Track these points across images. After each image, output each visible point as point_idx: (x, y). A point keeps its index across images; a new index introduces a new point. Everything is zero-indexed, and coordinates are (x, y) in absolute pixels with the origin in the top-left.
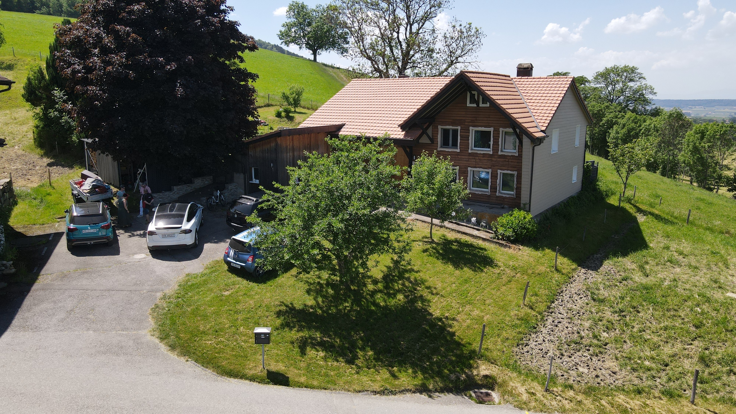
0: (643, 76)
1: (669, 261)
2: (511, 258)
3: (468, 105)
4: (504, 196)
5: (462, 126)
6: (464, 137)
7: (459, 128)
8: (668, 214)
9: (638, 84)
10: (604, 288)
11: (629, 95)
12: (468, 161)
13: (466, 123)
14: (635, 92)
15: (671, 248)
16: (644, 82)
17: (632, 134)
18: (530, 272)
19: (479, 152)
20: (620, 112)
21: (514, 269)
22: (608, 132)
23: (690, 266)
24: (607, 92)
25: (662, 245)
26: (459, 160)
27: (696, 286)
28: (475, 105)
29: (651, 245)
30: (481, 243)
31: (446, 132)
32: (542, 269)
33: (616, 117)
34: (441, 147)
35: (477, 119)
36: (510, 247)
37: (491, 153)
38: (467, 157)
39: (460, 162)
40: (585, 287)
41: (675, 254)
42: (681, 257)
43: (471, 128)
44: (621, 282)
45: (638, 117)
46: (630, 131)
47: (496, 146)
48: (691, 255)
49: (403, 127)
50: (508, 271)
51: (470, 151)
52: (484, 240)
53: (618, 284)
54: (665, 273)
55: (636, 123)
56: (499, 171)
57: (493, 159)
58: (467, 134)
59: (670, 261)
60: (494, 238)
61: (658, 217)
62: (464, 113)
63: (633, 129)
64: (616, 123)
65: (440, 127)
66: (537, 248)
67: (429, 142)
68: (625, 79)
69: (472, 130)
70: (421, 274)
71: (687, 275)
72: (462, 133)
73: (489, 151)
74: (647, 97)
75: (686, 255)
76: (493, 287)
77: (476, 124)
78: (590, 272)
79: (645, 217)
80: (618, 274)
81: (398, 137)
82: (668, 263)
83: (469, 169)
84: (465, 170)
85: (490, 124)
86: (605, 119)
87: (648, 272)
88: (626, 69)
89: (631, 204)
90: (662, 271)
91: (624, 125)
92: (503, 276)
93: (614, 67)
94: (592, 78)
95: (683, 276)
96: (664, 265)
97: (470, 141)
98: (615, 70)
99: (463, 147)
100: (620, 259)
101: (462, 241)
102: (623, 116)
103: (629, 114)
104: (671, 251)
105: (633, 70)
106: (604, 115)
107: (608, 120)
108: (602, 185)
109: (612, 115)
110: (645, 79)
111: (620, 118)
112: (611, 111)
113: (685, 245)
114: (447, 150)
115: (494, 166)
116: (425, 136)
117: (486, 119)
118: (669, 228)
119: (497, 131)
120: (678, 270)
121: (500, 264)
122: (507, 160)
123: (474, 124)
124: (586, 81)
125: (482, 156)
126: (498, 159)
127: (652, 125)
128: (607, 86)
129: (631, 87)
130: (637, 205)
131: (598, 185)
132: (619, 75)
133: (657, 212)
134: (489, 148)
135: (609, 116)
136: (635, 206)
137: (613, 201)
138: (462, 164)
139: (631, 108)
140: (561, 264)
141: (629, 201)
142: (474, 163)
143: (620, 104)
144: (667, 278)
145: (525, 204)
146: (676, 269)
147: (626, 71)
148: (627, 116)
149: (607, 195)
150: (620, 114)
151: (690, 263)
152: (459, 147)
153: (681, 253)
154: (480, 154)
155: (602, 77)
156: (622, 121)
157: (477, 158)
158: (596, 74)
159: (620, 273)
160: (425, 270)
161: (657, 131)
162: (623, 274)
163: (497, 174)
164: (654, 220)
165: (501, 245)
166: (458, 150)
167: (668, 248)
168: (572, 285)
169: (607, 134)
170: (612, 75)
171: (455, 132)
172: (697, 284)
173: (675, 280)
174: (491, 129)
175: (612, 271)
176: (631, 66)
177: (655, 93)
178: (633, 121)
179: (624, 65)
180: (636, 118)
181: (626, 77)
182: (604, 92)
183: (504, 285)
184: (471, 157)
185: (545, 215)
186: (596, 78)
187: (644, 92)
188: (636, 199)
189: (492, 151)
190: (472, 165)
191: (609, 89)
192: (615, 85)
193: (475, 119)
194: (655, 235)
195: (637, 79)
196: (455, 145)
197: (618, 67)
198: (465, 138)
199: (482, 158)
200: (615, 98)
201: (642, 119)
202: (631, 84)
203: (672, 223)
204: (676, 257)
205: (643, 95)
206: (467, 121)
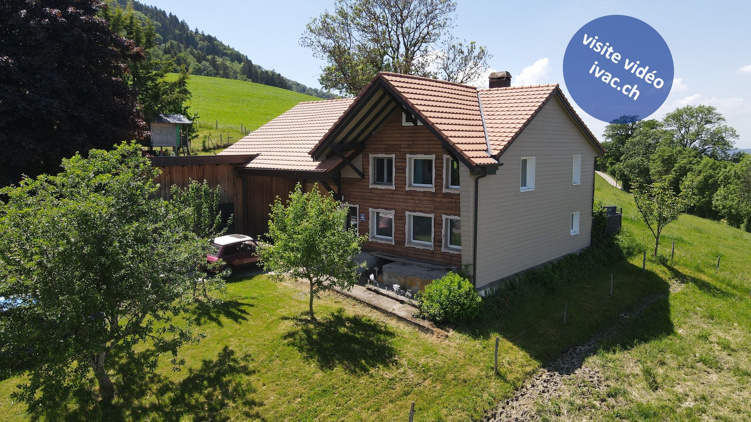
0: (722, 116)
1: (701, 360)
2: (429, 350)
3: (405, 123)
4: (452, 252)
5: (397, 154)
6: (400, 169)
7: (393, 156)
8: (723, 281)
9: (717, 125)
10: (568, 412)
11: (706, 138)
12: (406, 202)
13: (402, 150)
14: (713, 134)
15: (713, 339)
16: (723, 123)
17: (710, 181)
18: (450, 376)
19: (418, 190)
20: (695, 157)
21: (426, 370)
22: (681, 180)
23: (737, 371)
24: (680, 135)
25: (697, 332)
26: (394, 201)
27: (739, 412)
28: (411, 124)
29: (680, 331)
30: (392, 324)
31: (379, 162)
32: (474, 371)
33: (691, 163)
34: (374, 183)
35: (416, 143)
36: (432, 333)
37: (433, 190)
38: (404, 197)
39: (396, 203)
40: (535, 409)
41: (717, 347)
42: (725, 353)
43: (408, 156)
44: (603, 400)
45: (718, 163)
46: (706, 179)
47: (439, 181)
48: (744, 349)
49: (315, 154)
50: (411, 374)
51: (407, 189)
52: (400, 319)
53: (597, 403)
54: (689, 383)
55: (714, 169)
56: (444, 217)
57: (437, 199)
58: (404, 164)
59: (704, 361)
60: (418, 317)
61: (703, 286)
62: (399, 135)
63: (711, 176)
64: (691, 170)
65: (371, 156)
66: (475, 335)
67: (358, 177)
68: (701, 121)
69: (410, 158)
70: (253, 378)
71: (728, 389)
72: (397, 164)
73: (431, 188)
74: (728, 140)
75: (733, 350)
76: (368, 405)
77: (415, 150)
78: (557, 377)
79: (683, 285)
80: (605, 383)
81: (308, 168)
82: (700, 365)
83: (407, 213)
84: (401, 214)
85: (432, 150)
86: (677, 165)
87: (659, 380)
88: (701, 110)
89: (665, 265)
90: (685, 380)
91: (700, 172)
92: (397, 385)
93: (687, 108)
94: (662, 120)
95: (721, 390)
96: (692, 368)
97: (407, 175)
98: (689, 111)
99: (399, 182)
100: (618, 355)
101: (363, 320)
102: (699, 161)
103: (706, 159)
104: (711, 343)
105: (710, 110)
106: (675, 161)
107: (681, 167)
108: (623, 241)
109: (685, 161)
110: (725, 120)
111: (695, 164)
112: (684, 156)
113: (736, 332)
114: (380, 187)
115: (438, 209)
116: (348, 168)
117: (426, 142)
118: (718, 304)
119: (439, 159)
120: (714, 377)
121: (404, 362)
122: (454, 201)
123: (412, 150)
124: (657, 125)
125: (422, 194)
126: (444, 200)
127: (732, 172)
128: (679, 129)
129: (708, 129)
130: (676, 267)
131: (618, 239)
132: (693, 117)
133: (705, 278)
134: (431, 183)
135: (682, 162)
136: (671, 269)
137: (637, 261)
138: (398, 207)
139: (709, 153)
140: (509, 364)
141: (663, 261)
142: (413, 205)
143: (695, 149)
144: (691, 393)
145: (467, 266)
146: (711, 376)
147: (702, 112)
148: (704, 162)
149: (630, 254)
150: (695, 159)
151: (737, 364)
152: (394, 183)
153: (726, 347)
154: (420, 192)
155: (674, 119)
156: (697, 168)
157: (416, 198)
158: (666, 116)
159: (609, 383)
160: (264, 371)
161: (739, 178)
162: (612, 384)
163: (442, 220)
164: (697, 290)
165: (422, 328)
166: (393, 188)
167: (704, 337)
168: (515, 404)
169: (680, 182)
170: (685, 116)
171: (390, 161)
172: (742, 407)
173: (703, 398)
174: (433, 157)
175: (596, 378)
176: (707, 105)
177: (737, 136)
178: (711, 167)
179: (699, 106)
180: (714, 163)
181: (702, 118)
182: (676, 136)
183: (391, 402)
184: (409, 197)
185: (510, 282)
186: (666, 120)
187: (724, 135)
188: (676, 259)
189: (434, 188)
190: (411, 208)
191: (683, 132)
192: (688, 128)
193: (411, 143)
194: (691, 314)
195: (716, 120)
196: (390, 181)
197: (691, 108)
198: (402, 170)
199: (422, 198)
200: (689, 141)
201: (722, 165)
202: (708, 126)
203: (725, 294)
204: (717, 353)
205: (723, 138)
206: (403, 146)
